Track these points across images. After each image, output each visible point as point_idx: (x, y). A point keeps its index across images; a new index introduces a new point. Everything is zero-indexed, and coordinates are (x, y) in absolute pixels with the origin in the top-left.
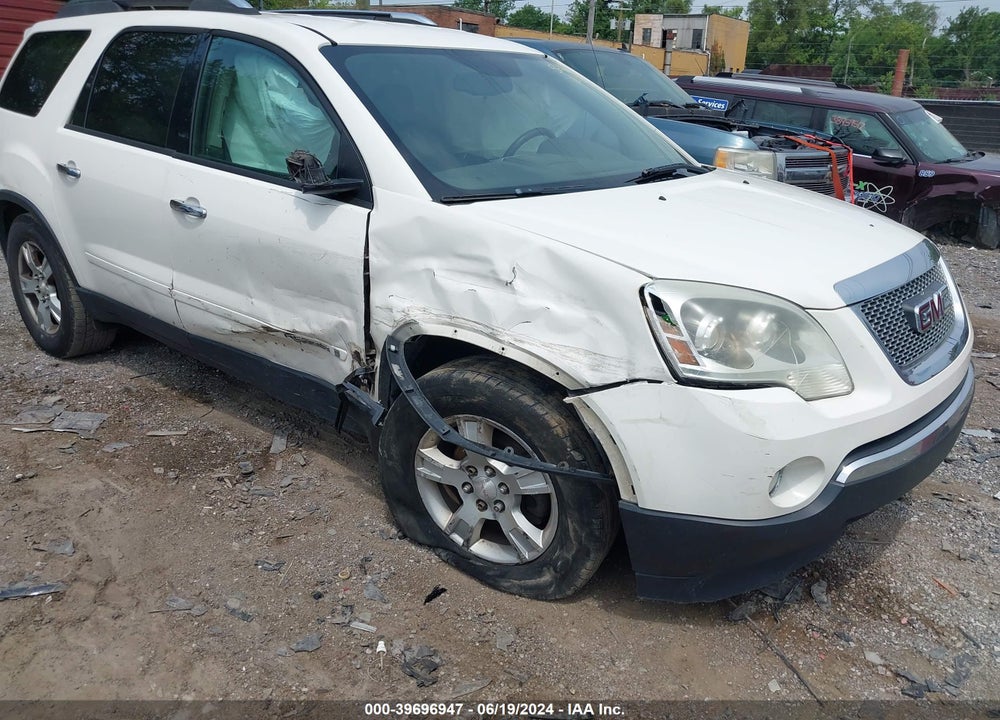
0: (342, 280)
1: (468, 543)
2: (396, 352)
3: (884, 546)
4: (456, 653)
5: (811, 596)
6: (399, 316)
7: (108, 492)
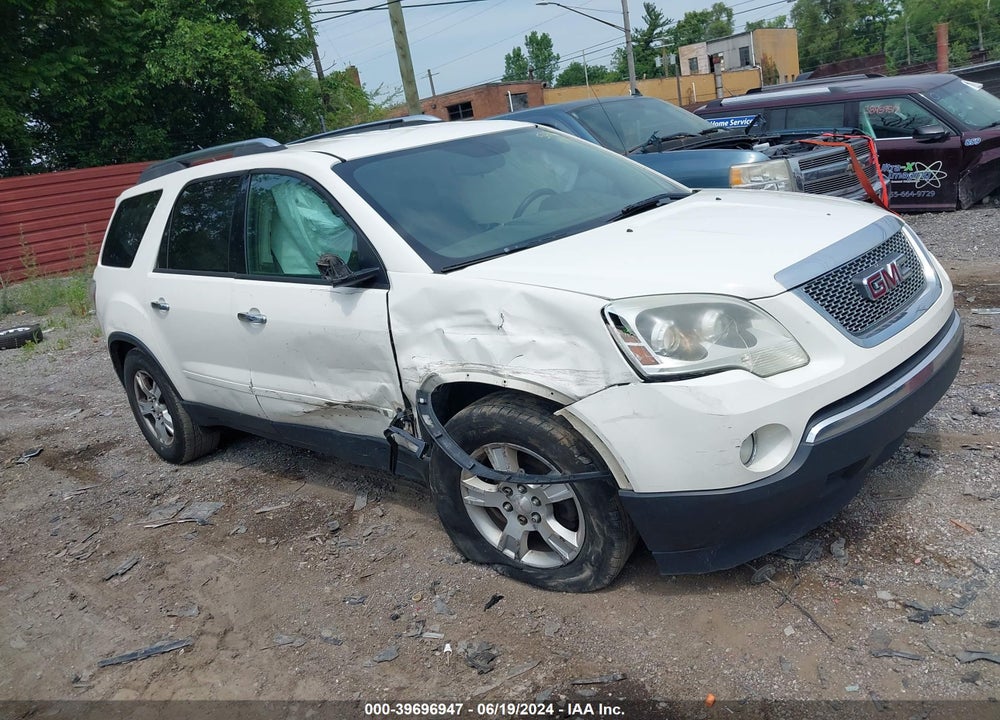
0: (376, 351)
1: (519, 555)
2: (424, 404)
3: (906, 500)
4: (511, 645)
5: (830, 552)
6: (422, 373)
7: (223, 563)
